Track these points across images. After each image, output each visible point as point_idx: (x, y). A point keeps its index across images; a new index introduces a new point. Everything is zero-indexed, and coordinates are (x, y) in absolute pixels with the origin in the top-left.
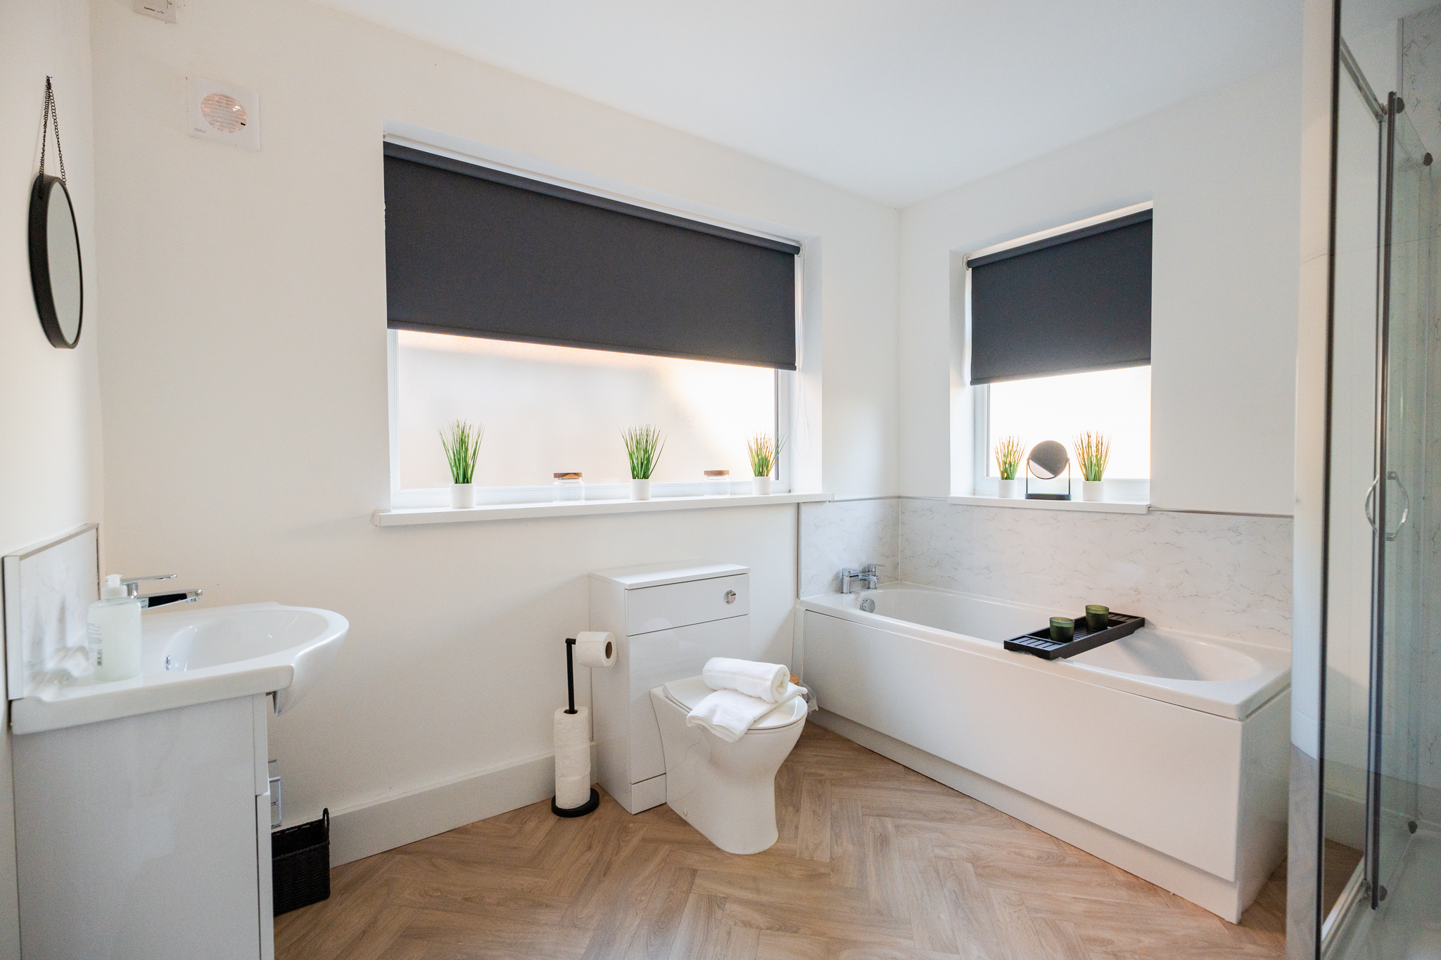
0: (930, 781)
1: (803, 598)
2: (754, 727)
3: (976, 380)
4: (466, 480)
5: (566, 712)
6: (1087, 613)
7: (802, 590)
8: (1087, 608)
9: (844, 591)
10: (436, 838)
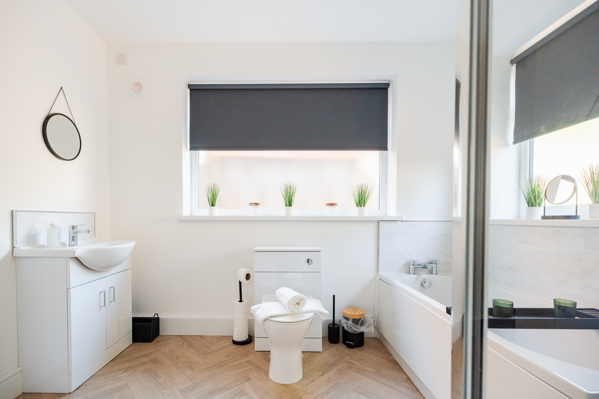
0: (415, 390)
1: (380, 273)
2: (269, 319)
3: (518, 139)
4: (213, 205)
5: (239, 301)
6: (555, 304)
7: (380, 268)
8: (555, 301)
9: (411, 273)
10: (194, 337)
